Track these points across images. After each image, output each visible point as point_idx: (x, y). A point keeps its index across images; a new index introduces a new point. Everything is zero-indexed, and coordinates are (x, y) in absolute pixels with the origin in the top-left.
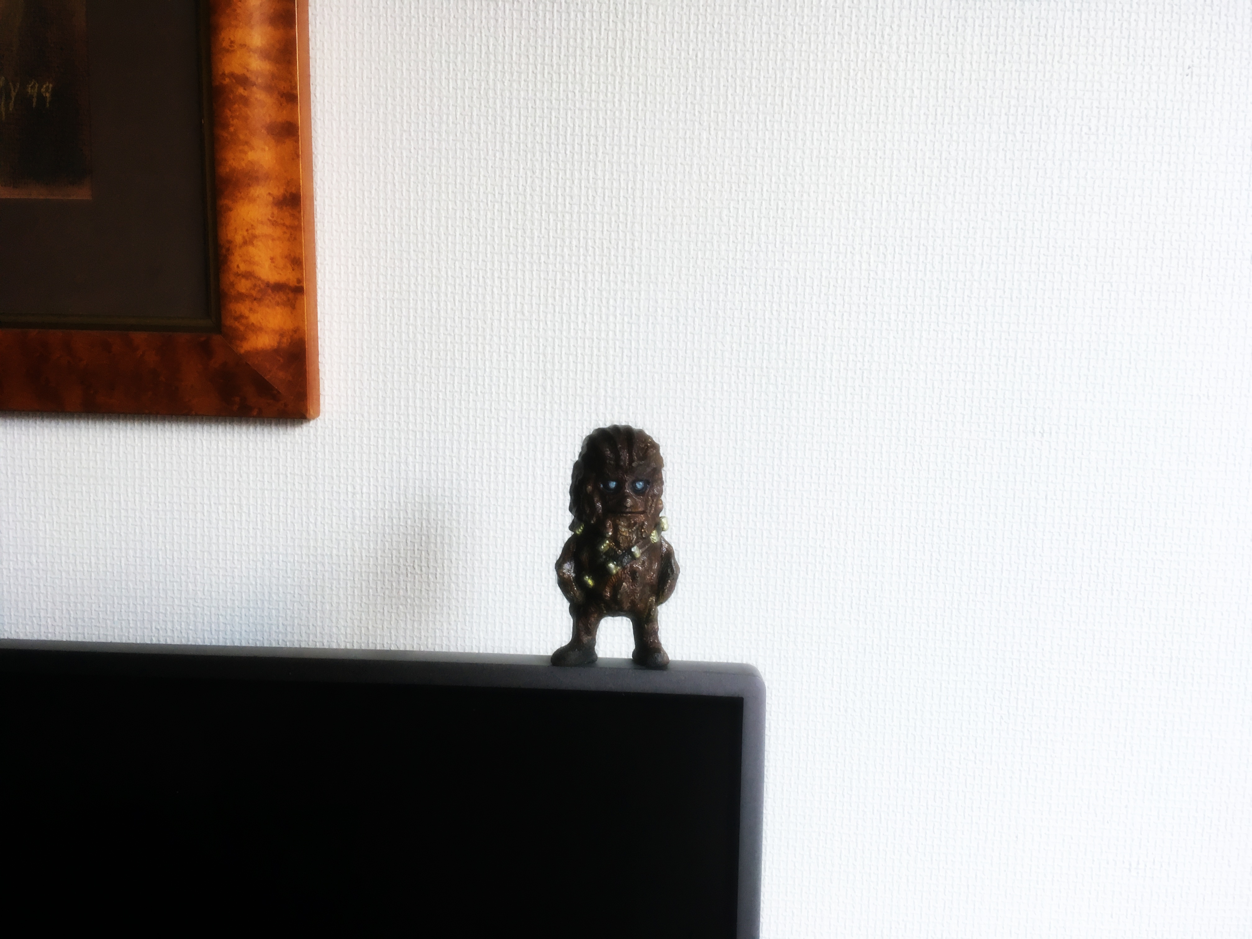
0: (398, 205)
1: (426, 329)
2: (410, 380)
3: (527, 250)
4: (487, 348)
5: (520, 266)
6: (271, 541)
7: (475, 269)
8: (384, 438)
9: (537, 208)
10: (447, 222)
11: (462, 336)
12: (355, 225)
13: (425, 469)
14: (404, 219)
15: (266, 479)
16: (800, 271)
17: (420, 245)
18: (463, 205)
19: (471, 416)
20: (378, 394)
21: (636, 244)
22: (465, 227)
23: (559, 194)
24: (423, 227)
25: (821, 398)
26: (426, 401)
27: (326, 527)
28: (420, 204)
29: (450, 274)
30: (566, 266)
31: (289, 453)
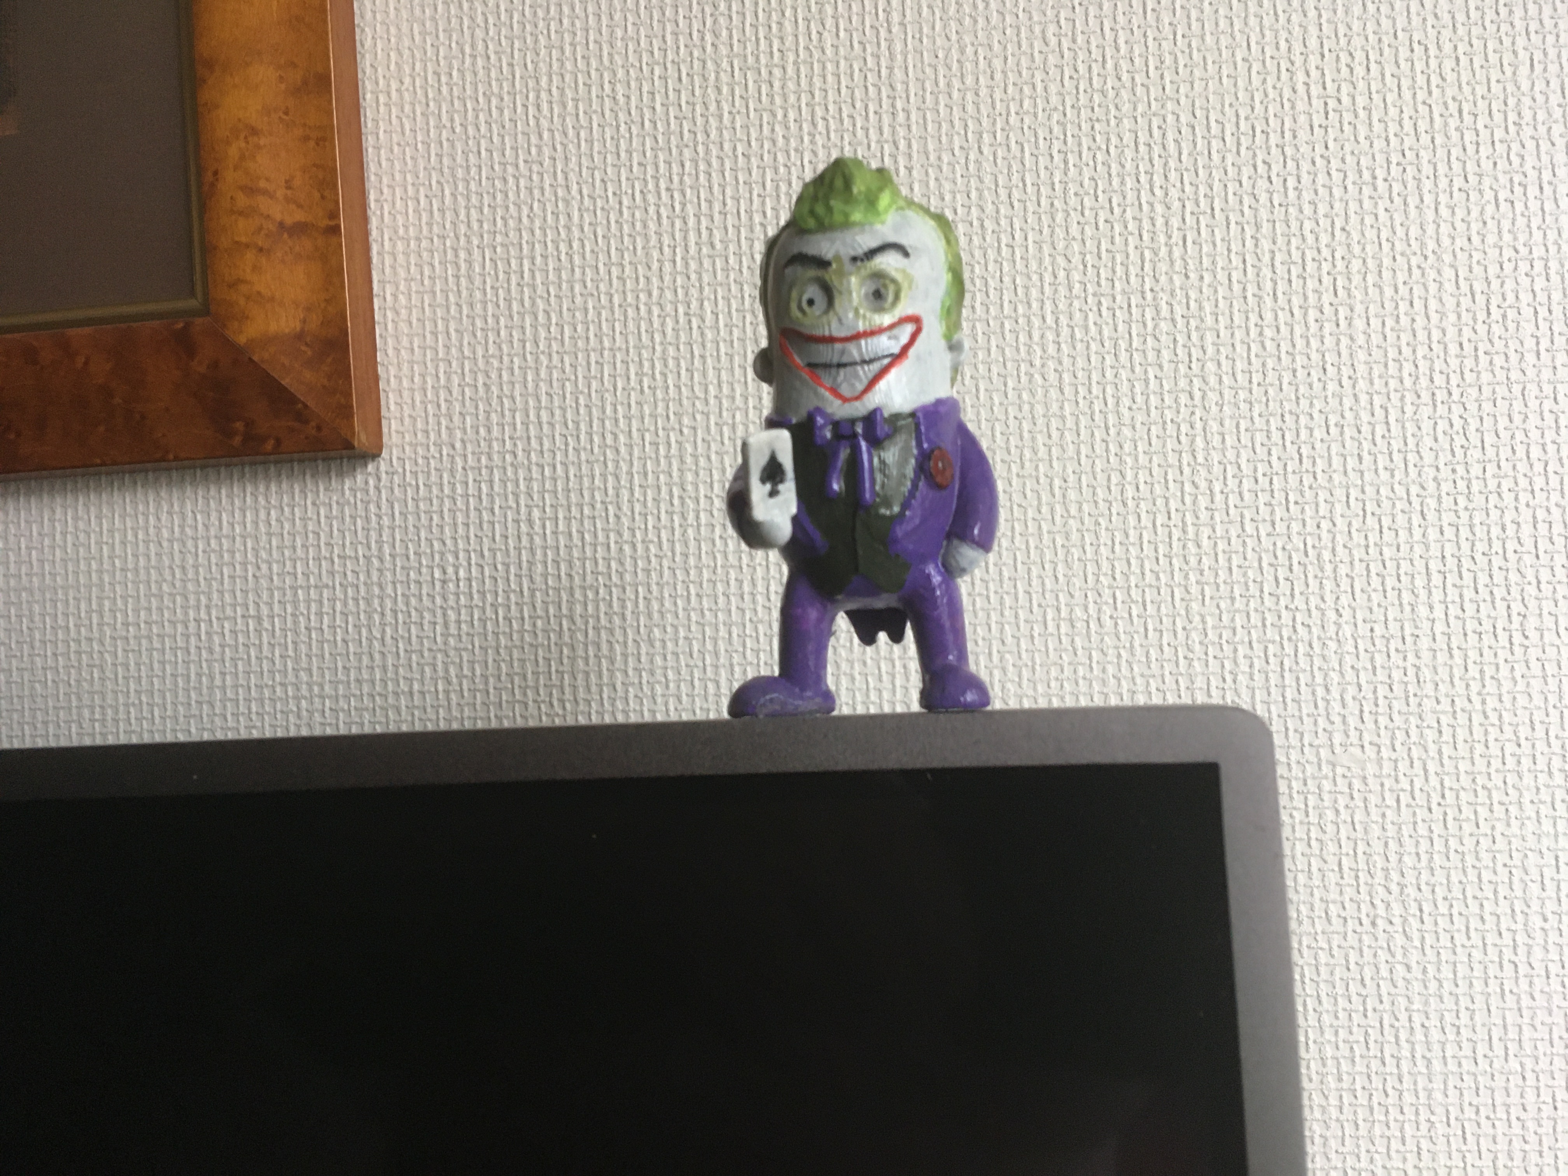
0: (495, 89)
1: (551, 290)
2: (530, 378)
3: (712, 136)
4: (656, 311)
5: (702, 167)
6: (311, 676)
7: (628, 179)
8: (491, 482)
9: (725, 65)
10: (577, 108)
11: (611, 296)
12: (428, 131)
13: (561, 527)
14: (506, 112)
15: (299, 571)
16: (1198, 113)
17: (534, 150)
18: (602, 76)
19: (634, 430)
20: (477, 408)
21: (899, 105)
22: (607, 113)
23: (761, 35)
24: (537, 120)
25: (1261, 334)
26: (557, 412)
27: (401, 645)
28: (531, 84)
29: (585, 192)
30: (779, 155)
31: (335, 523)
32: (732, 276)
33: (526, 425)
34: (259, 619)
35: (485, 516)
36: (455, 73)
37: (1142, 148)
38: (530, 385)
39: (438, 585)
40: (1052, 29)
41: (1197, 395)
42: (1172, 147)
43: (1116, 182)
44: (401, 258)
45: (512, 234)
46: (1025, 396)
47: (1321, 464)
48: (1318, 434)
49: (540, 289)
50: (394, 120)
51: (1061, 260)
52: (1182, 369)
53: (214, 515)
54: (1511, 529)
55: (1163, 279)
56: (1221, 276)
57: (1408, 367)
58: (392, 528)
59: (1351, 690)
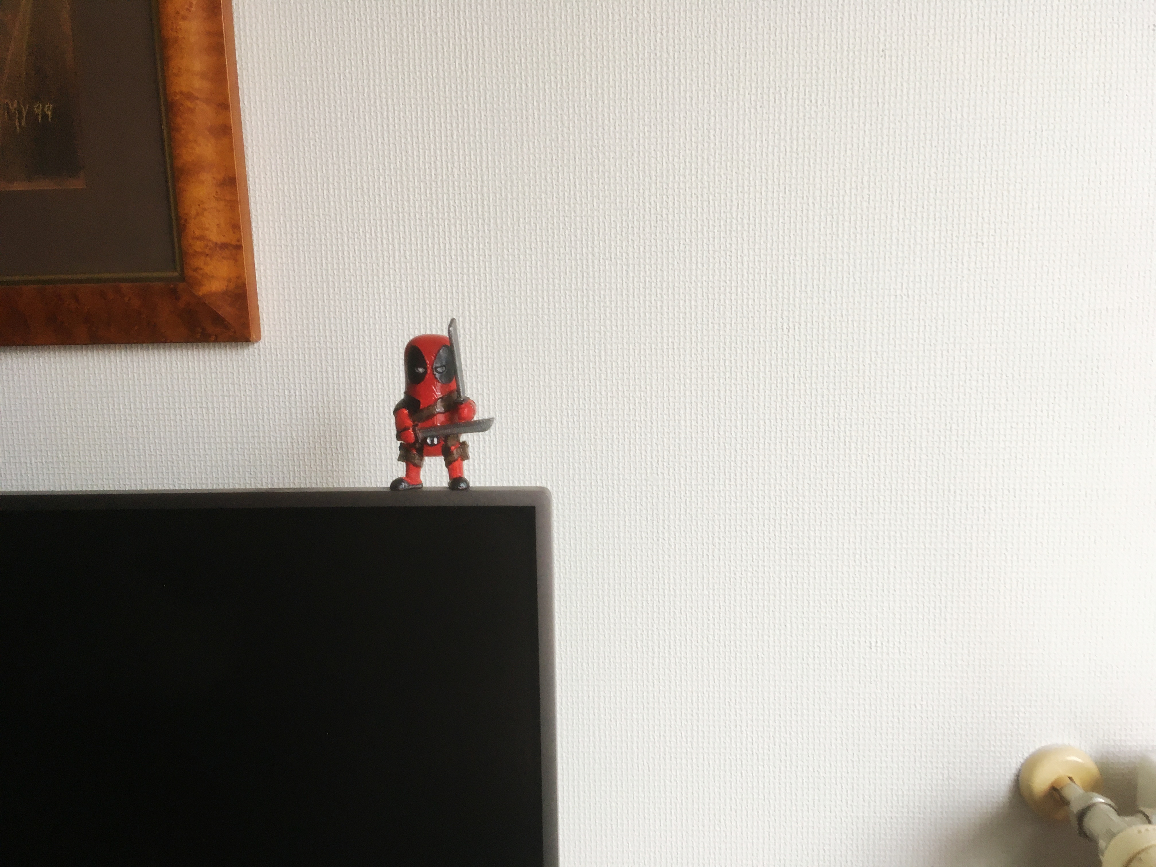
0: (309, 181)
1: (335, 272)
2: (326, 310)
3: (405, 210)
4: (381, 284)
6: (232, 433)
7: (369, 226)
10: (346, 192)
11: (361, 277)
12: (279, 197)
13: (340, 375)
14: (314, 191)
15: (225, 389)
16: (607, 217)
17: (327, 210)
18: (357, 179)
19: (372, 335)
20: (303, 322)
21: (485, 203)
22: (359, 195)
23: (427, 167)
24: (328, 196)
25: (628, 310)
27: (271, 422)
28: (325, 180)
29: (350, 230)
30: (434, 220)
31: (240, 369)
32: (414, 271)
33: (325, 330)
34: (208, 408)
35: (307, 368)
36: (290, 172)
37: (584, 230)
38: (326, 313)
39: (287, 397)
40: (549, 176)
41: (603, 333)
42: (596, 230)
43: (573, 243)
44: (267, 254)
45: (317, 246)
46: (535, 330)
47: (648, 364)
48: (648, 352)
49: (330, 272)
50: (263, 191)
51: (551, 274)
52: (597, 322)
53: (185, 362)
54: (716, 392)
55: (591, 285)
56: (614, 286)
57: (682, 327)
58: (266, 372)
59: (655, 453)
